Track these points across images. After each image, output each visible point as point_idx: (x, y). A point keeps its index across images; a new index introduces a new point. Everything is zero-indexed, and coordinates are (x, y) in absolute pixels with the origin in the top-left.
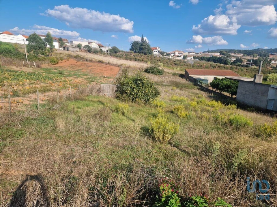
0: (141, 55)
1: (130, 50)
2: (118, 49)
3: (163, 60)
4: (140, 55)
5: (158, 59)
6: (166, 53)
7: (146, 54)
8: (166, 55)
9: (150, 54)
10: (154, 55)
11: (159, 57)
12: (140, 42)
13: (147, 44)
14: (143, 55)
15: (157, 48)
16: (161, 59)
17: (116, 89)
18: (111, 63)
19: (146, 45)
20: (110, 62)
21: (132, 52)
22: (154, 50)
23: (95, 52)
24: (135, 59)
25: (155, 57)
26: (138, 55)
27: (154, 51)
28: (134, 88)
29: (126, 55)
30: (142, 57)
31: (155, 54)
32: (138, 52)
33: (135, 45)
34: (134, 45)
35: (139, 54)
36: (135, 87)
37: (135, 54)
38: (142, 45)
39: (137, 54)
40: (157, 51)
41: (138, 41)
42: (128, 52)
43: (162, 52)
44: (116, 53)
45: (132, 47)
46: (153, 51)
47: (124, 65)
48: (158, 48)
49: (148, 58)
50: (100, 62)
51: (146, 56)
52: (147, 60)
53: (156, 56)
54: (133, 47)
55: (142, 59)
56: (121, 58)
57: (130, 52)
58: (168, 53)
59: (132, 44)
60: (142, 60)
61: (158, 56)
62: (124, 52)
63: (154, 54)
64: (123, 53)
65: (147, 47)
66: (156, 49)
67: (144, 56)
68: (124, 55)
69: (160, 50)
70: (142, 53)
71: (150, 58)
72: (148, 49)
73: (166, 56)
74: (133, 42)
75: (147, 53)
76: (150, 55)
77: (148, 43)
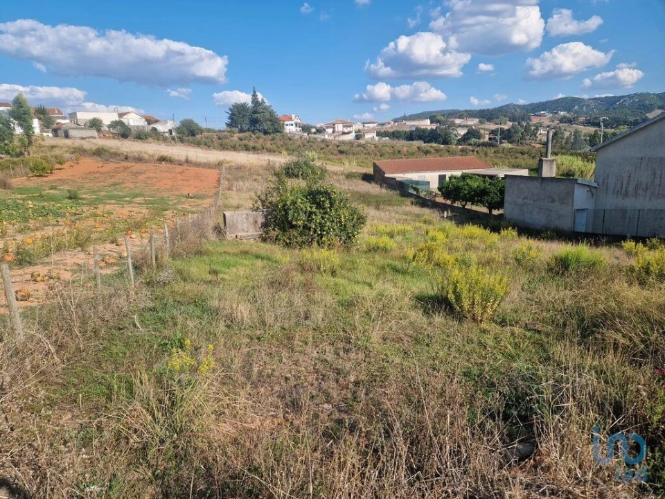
0: (257, 135)
1: (228, 125)
2: (197, 125)
3: (311, 144)
4: (254, 136)
5: (299, 143)
6: (315, 128)
7: (270, 133)
8: (315, 133)
9: (278, 131)
10: (287, 134)
11: (301, 138)
12: (250, 104)
13: (267, 110)
14: (262, 135)
15: (293, 118)
16: (306, 144)
17: (264, 220)
18: (193, 160)
19: (265, 111)
20: (189, 159)
21: (233, 129)
22: (286, 123)
23: (140, 136)
24: (245, 146)
25: (290, 139)
26: (251, 136)
27: (287, 125)
28: (311, 213)
29: (219, 139)
30: (261, 141)
31: (290, 133)
32: (248, 130)
33: (239, 113)
34: (237, 113)
35: (250, 133)
36: (314, 209)
37: (241, 135)
38: (255, 112)
39: (247, 134)
40: (292, 125)
41: (245, 103)
42: (224, 131)
43: (305, 126)
44: (194, 135)
45: (231, 118)
46: (283, 124)
47: (228, 162)
48: (296, 117)
49: (275, 141)
50: (163, 159)
51: (269, 137)
52: (274, 147)
53: (294, 137)
54: (235, 117)
55: (262, 146)
56: (209, 147)
57: (229, 129)
58: (318, 126)
59: (230, 110)
60: (263, 148)
61: (297, 137)
62: (214, 131)
63: (288, 131)
64: (211, 133)
65: (268, 116)
66: (291, 119)
67: (264, 137)
68: (214, 140)
69: (299, 121)
70: (259, 130)
71: (280, 143)
72: (271, 121)
73: (316, 136)
74: (232, 107)
75: (271, 131)
76: (279, 134)
77: (271, 106)
